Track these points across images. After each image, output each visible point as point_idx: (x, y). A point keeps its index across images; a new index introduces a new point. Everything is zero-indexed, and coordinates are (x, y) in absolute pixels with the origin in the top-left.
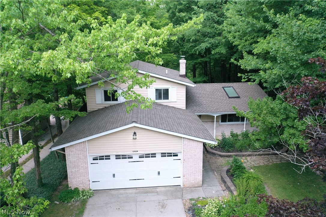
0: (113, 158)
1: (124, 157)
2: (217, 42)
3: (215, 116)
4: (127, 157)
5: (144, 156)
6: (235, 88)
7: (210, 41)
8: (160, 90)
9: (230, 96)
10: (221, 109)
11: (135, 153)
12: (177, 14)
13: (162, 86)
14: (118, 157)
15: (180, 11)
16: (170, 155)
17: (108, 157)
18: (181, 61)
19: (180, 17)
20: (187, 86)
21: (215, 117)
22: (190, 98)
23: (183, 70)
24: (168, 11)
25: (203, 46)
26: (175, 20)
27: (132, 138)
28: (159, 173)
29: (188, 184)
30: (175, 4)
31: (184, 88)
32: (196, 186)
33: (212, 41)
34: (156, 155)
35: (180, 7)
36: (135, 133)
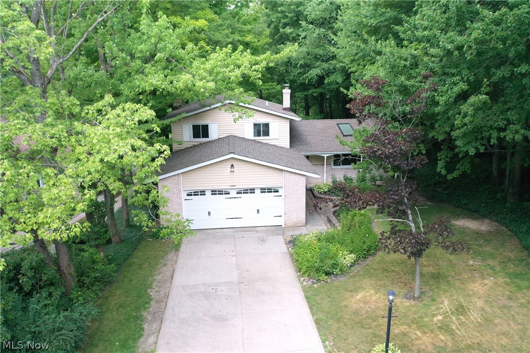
0: (208, 193)
1: (220, 192)
2: (332, 68)
3: (325, 156)
4: (224, 192)
5: (242, 192)
6: (352, 125)
7: (322, 67)
8: (259, 125)
9: (345, 134)
10: (332, 149)
11: (232, 187)
12: (281, 30)
13: (262, 119)
14: (214, 192)
15: (285, 25)
16: (270, 190)
17: (203, 193)
18: (284, 91)
19: (285, 34)
20: (291, 121)
21: (325, 158)
22: (295, 136)
23: (287, 102)
24: (269, 26)
25: (314, 73)
26: (279, 38)
27: (229, 171)
28: (258, 211)
29: (289, 223)
30: (278, 17)
31: (287, 122)
32: (299, 225)
33: (325, 66)
34: (256, 191)
35: (285, 20)
36: (232, 166)
